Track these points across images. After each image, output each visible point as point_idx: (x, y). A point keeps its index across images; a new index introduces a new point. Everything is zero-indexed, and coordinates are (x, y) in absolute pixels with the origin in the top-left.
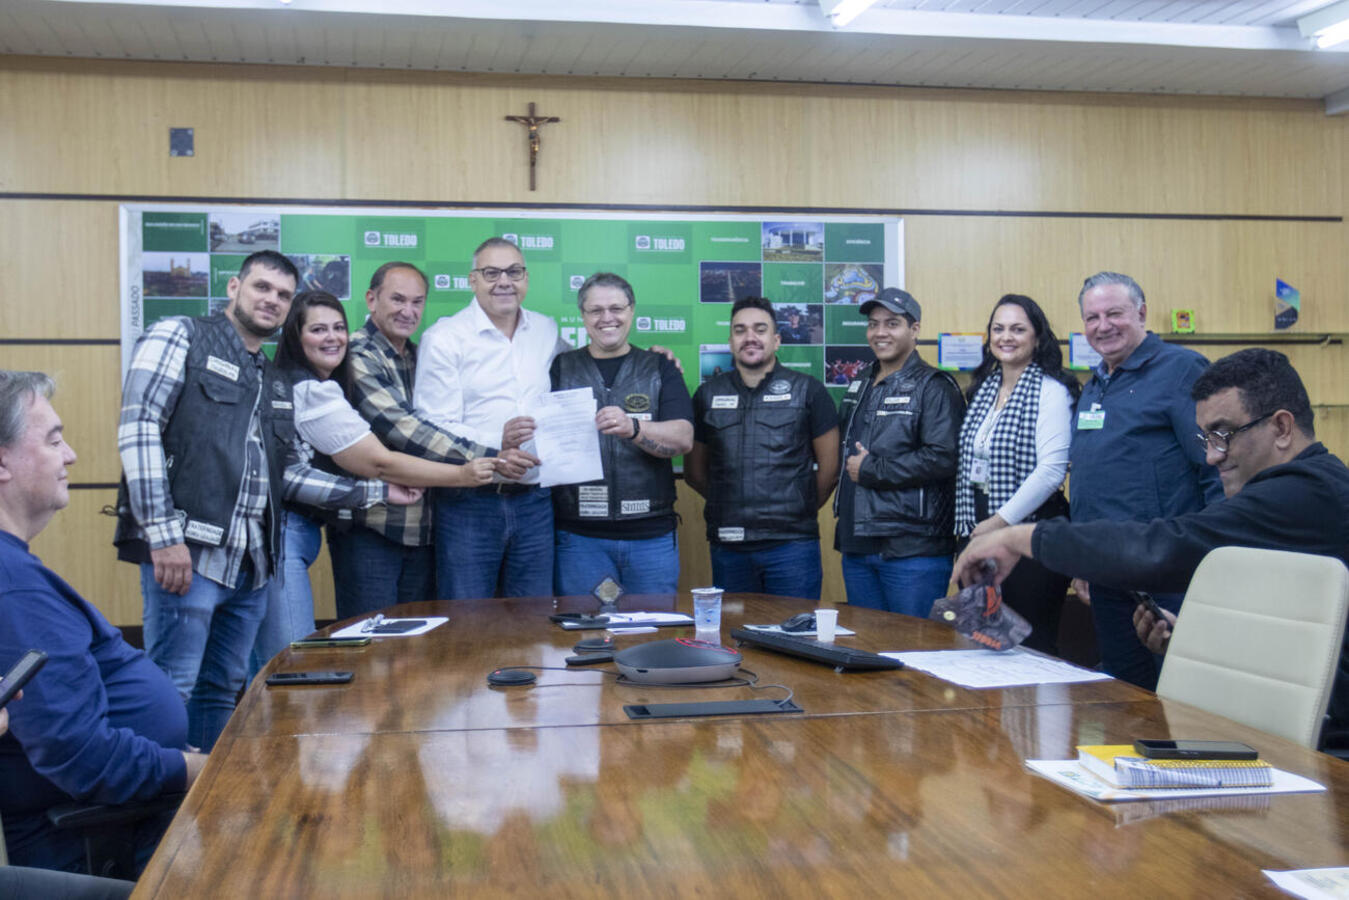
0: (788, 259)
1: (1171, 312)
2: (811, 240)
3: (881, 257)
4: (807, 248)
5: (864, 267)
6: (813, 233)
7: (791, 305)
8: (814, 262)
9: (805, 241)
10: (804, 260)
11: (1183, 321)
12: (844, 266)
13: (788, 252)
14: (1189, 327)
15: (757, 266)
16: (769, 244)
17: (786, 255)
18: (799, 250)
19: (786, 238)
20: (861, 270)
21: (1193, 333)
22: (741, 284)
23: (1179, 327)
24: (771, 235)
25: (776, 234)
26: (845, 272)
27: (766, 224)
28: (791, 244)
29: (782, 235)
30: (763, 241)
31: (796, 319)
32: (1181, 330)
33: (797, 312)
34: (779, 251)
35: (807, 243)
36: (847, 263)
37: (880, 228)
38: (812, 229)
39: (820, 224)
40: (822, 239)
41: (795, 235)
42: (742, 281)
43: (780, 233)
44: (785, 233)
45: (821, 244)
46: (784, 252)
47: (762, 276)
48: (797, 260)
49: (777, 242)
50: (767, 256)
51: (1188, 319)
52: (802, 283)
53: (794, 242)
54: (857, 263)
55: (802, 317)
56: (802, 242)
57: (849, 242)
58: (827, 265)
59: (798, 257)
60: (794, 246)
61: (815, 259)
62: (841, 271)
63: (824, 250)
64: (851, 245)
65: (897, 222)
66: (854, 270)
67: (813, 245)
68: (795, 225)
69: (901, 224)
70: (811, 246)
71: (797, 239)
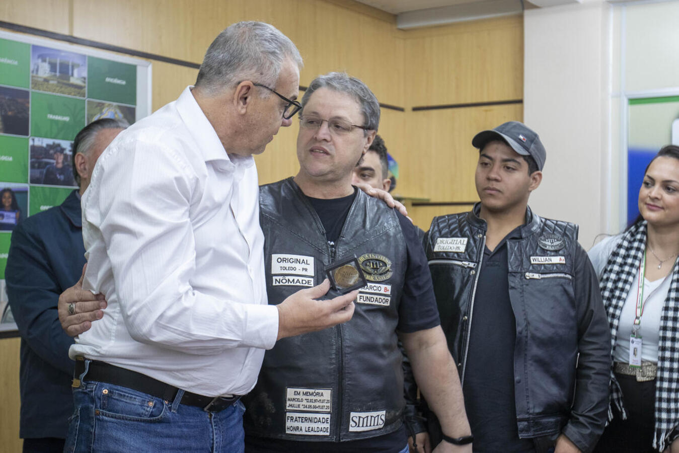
0: (54, 91)
2: (76, 72)
3: (134, 101)
4: (73, 80)
5: (120, 107)
6: (78, 66)
7: (57, 141)
8: (78, 97)
9: (70, 72)
10: (69, 94)
12: (103, 104)
13: (55, 82)
15: (25, 94)
16: (37, 70)
17: (53, 85)
18: (65, 82)
19: (53, 67)
20: (118, 111)
22: (10, 113)
24: (40, 60)
25: (44, 61)
26: (104, 110)
27: (35, 48)
28: (58, 74)
29: (50, 63)
30: (32, 67)
31: (61, 158)
33: (62, 150)
34: (46, 80)
35: (72, 75)
36: (108, 103)
37: (133, 69)
38: (77, 61)
39: (83, 56)
40: (85, 74)
41: (62, 64)
42: (10, 110)
43: (48, 59)
44: (53, 61)
45: (85, 78)
46: (51, 82)
47: (30, 106)
48: (63, 93)
49: (44, 70)
50: (36, 84)
52: (67, 119)
53: (60, 72)
54: (115, 104)
55: (66, 156)
56: (68, 73)
57: (108, 80)
58: (88, 101)
59: (63, 89)
60: (60, 77)
61: (79, 93)
62: (101, 110)
63: (86, 85)
64: (109, 83)
65: (147, 67)
66: (112, 110)
67: (77, 79)
68: (63, 54)
69: (150, 68)
70: (75, 80)
71: (63, 70)
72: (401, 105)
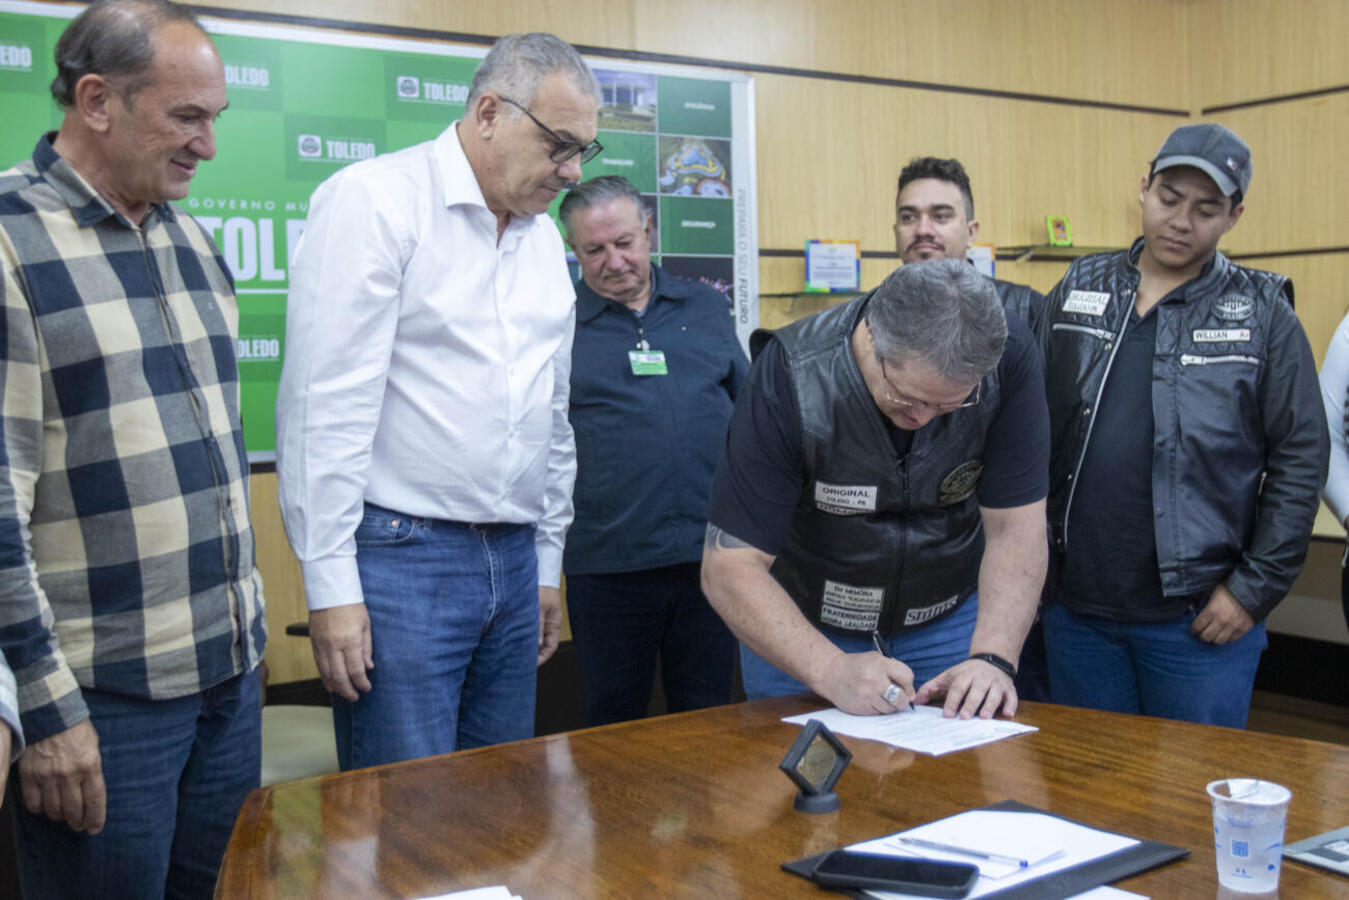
0: (610, 126)
1: (1046, 220)
2: (640, 99)
3: (728, 131)
4: (636, 110)
5: (707, 142)
6: (643, 90)
8: (645, 133)
9: (632, 99)
10: (633, 129)
11: (1060, 230)
12: (682, 139)
13: (611, 115)
14: (1066, 238)
17: (607, 119)
18: (626, 113)
19: (607, 94)
20: (704, 147)
21: (1071, 246)
23: (1057, 238)
26: (684, 148)
28: (615, 103)
32: (1060, 243)
35: (636, 103)
36: (686, 137)
37: (726, 85)
38: (642, 83)
39: (651, 77)
40: (654, 100)
41: (619, 91)
44: (607, 86)
45: (653, 106)
46: (606, 115)
48: (622, 128)
51: (1064, 229)
52: (629, 163)
53: (618, 100)
54: (698, 138)
56: (628, 101)
57: (688, 105)
58: (661, 137)
59: (623, 123)
60: (618, 108)
61: (646, 127)
62: (679, 147)
63: (656, 115)
64: (691, 110)
65: (746, 82)
66: (695, 147)
67: (643, 107)
68: (620, 76)
69: (751, 85)
70: (640, 108)
71: (620, 97)
72: (1185, 107)
